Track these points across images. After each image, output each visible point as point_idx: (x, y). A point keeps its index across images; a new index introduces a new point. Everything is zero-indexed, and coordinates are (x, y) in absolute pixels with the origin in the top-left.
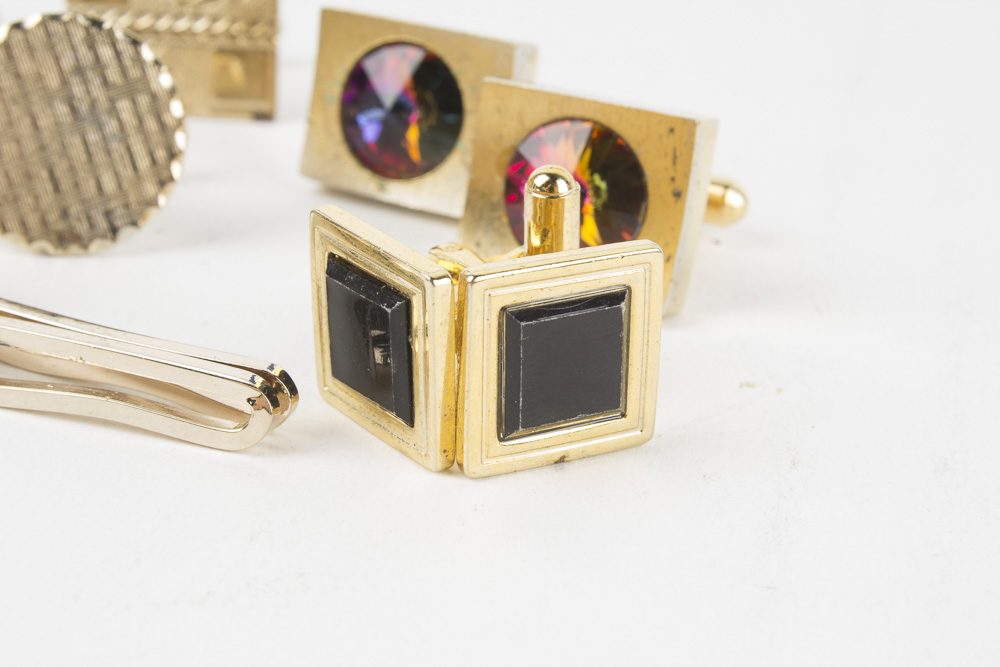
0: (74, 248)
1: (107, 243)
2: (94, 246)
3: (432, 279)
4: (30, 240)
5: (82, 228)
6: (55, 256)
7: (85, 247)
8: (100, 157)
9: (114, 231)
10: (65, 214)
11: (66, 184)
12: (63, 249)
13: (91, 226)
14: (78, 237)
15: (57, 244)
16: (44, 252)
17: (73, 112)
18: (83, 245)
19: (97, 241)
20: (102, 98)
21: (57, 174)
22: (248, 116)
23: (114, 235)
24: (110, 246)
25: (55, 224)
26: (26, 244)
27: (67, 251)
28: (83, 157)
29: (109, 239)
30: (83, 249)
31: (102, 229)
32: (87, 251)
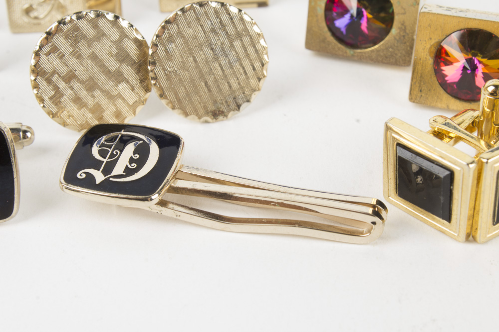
0: (221, 118)
1: (236, 111)
2: (230, 115)
3: (468, 164)
4: (200, 118)
5: (224, 108)
6: (213, 122)
7: (226, 116)
8: (228, 71)
9: (239, 106)
10: (215, 102)
11: (214, 89)
12: (216, 119)
13: (229, 106)
14: (223, 112)
15: (213, 117)
16: (206, 122)
17: (213, 52)
18: (225, 116)
19: (232, 113)
20: (226, 42)
21: (210, 83)
22: (255, 5)
23: (239, 108)
24: (237, 113)
25: (211, 107)
26: (198, 120)
27: (218, 120)
28: (220, 73)
29: (237, 110)
30: (225, 118)
31: (233, 106)
32: (227, 118)
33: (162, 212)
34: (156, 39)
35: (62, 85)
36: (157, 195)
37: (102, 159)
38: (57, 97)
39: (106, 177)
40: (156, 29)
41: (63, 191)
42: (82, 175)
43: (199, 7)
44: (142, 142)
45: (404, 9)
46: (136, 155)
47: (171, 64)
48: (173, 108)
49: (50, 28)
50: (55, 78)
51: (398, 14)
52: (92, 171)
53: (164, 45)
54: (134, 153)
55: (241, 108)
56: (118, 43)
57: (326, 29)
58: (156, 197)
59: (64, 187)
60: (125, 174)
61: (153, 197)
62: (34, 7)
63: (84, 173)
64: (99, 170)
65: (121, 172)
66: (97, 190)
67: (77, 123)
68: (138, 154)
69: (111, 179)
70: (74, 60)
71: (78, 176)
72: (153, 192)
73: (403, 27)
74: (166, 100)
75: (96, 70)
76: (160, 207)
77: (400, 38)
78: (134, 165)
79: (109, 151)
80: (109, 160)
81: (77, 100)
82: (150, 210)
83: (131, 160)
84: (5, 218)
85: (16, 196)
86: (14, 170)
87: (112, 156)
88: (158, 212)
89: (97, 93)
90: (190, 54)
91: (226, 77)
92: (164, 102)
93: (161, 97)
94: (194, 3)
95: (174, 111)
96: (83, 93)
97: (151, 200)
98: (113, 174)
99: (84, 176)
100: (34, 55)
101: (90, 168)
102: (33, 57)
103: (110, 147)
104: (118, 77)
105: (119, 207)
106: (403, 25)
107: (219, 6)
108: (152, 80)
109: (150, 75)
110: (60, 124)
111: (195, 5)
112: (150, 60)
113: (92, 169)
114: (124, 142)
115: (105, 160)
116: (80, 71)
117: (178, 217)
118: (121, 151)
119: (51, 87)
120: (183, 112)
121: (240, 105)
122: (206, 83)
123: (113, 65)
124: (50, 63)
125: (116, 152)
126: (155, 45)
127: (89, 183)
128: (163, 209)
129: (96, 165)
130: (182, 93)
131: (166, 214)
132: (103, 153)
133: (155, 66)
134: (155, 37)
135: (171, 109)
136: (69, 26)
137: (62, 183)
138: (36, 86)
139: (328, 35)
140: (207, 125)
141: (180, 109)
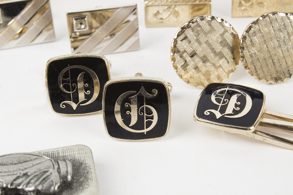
0: (279, 81)
4: (267, 81)
5: (282, 76)
6: (275, 84)
8: (286, 54)
10: (277, 72)
11: (277, 65)
12: (277, 82)
13: (285, 75)
14: (281, 78)
15: (275, 81)
16: (271, 84)
17: (278, 42)
18: (282, 81)
19: (286, 79)
20: (287, 36)
21: (275, 61)
23: (291, 76)
24: (289, 79)
25: (274, 75)
26: (266, 83)
27: (278, 83)
28: (282, 55)
29: (289, 77)
30: (282, 82)
31: (287, 75)
32: (283, 82)
33: (254, 137)
34: (246, 33)
35: (188, 59)
36: (253, 127)
37: (218, 104)
38: (185, 66)
39: (222, 115)
40: (246, 27)
41: (196, 121)
42: (207, 113)
43: (272, 16)
44: (241, 94)
46: (238, 102)
47: (253, 49)
48: (252, 75)
49: (184, 25)
50: (185, 55)
52: (213, 111)
53: (250, 37)
54: (237, 101)
55: (292, 76)
56: (222, 35)
58: (252, 128)
59: (196, 119)
60: (233, 113)
61: (251, 128)
62: (160, 12)
63: (208, 112)
64: (217, 111)
65: (231, 112)
66: (218, 122)
67: (195, 81)
68: (240, 102)
69: (225, 116)
70: (197, 44)
71: (205, 113)
72: (251, 125)
74: (249, 70)
75: (209, 50)
76: (254, 134)
78: (238, 109)
79: (222, 100)
80: (222, 105)
81: (196, 68)
82: (247, 135)
83: (236, 105)
84: (161, 136)
85: (168, 124)
86: (169, 108)
87: (224, 102)
88: (252, 137)
89: (208, 64)
90: (265, 43)
91: (284, 57)
92: (247, 71)
93: (246, 68)
94: (269, 13)
95: (253, 76)
96: (200, 64)
97: (250, 129)
98: (226, 113)
99: (209, 113)
100: (174, 40)
101: (212, 109)
102: (173, 42)
103: (222, 97)
104: (221, 55)
105: (226, 132)
107: (284, 15)
108: (241, 58)
109: (240, 55)
110: (185, 82)
111: (270, 15)
112: (241, 46)
113: (213, 110)
114: (230, 94)
115: (220, 105)
116: (199, 51)
117: (264, 141)
118: (229, 100)
119: (182, 60)
120: (258, 77)
121: (292, 74)
122: (273, 60)
123: (218, 48)
124: (182, 45)
125: (226, 100)
126: (244, 38)
127: (212, 118)
128: (256, 135)
129: (216, 107)
130: (258, 65)
131: (257, 139)
132: (218, 100)
133: (244, 50)
134: (245, 32)
135: (251, 76)
136: (195, 24)
137: (195, 117)
138: (173, 59)
140: (271, 86)
141: (257, 75)
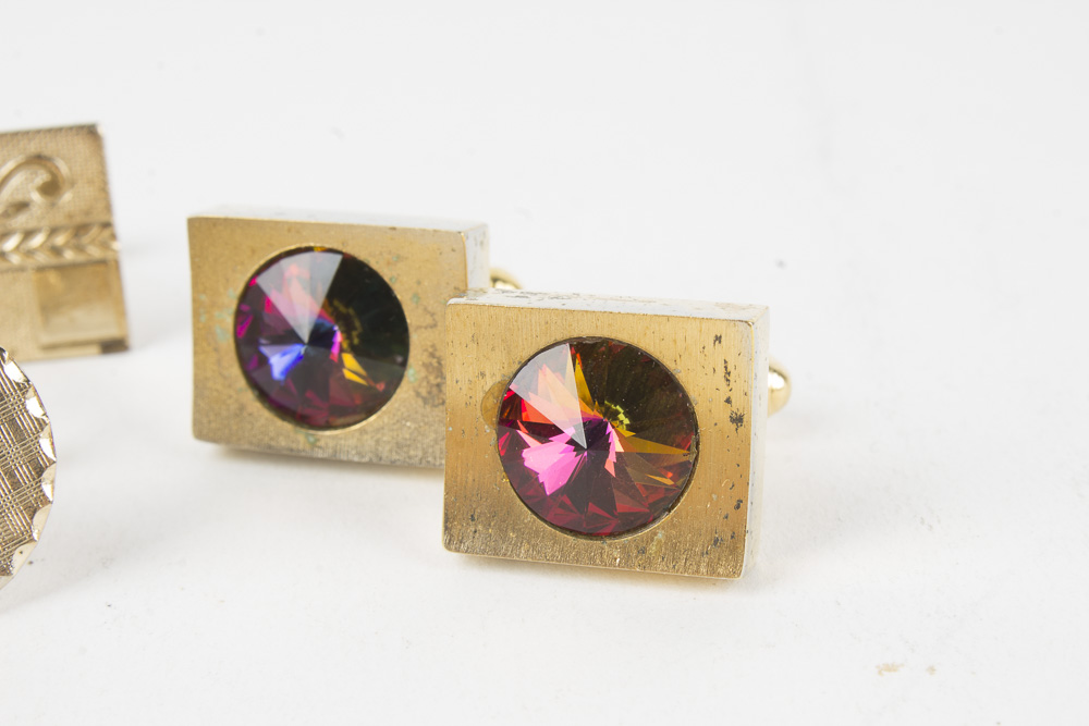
22: (95, 349)
45: (433, 315)
51: (419, 327)
57: (242, 382)
73: (434, 361)
77: (429, 393)
106: (432, 355)
139: (249, 397)
